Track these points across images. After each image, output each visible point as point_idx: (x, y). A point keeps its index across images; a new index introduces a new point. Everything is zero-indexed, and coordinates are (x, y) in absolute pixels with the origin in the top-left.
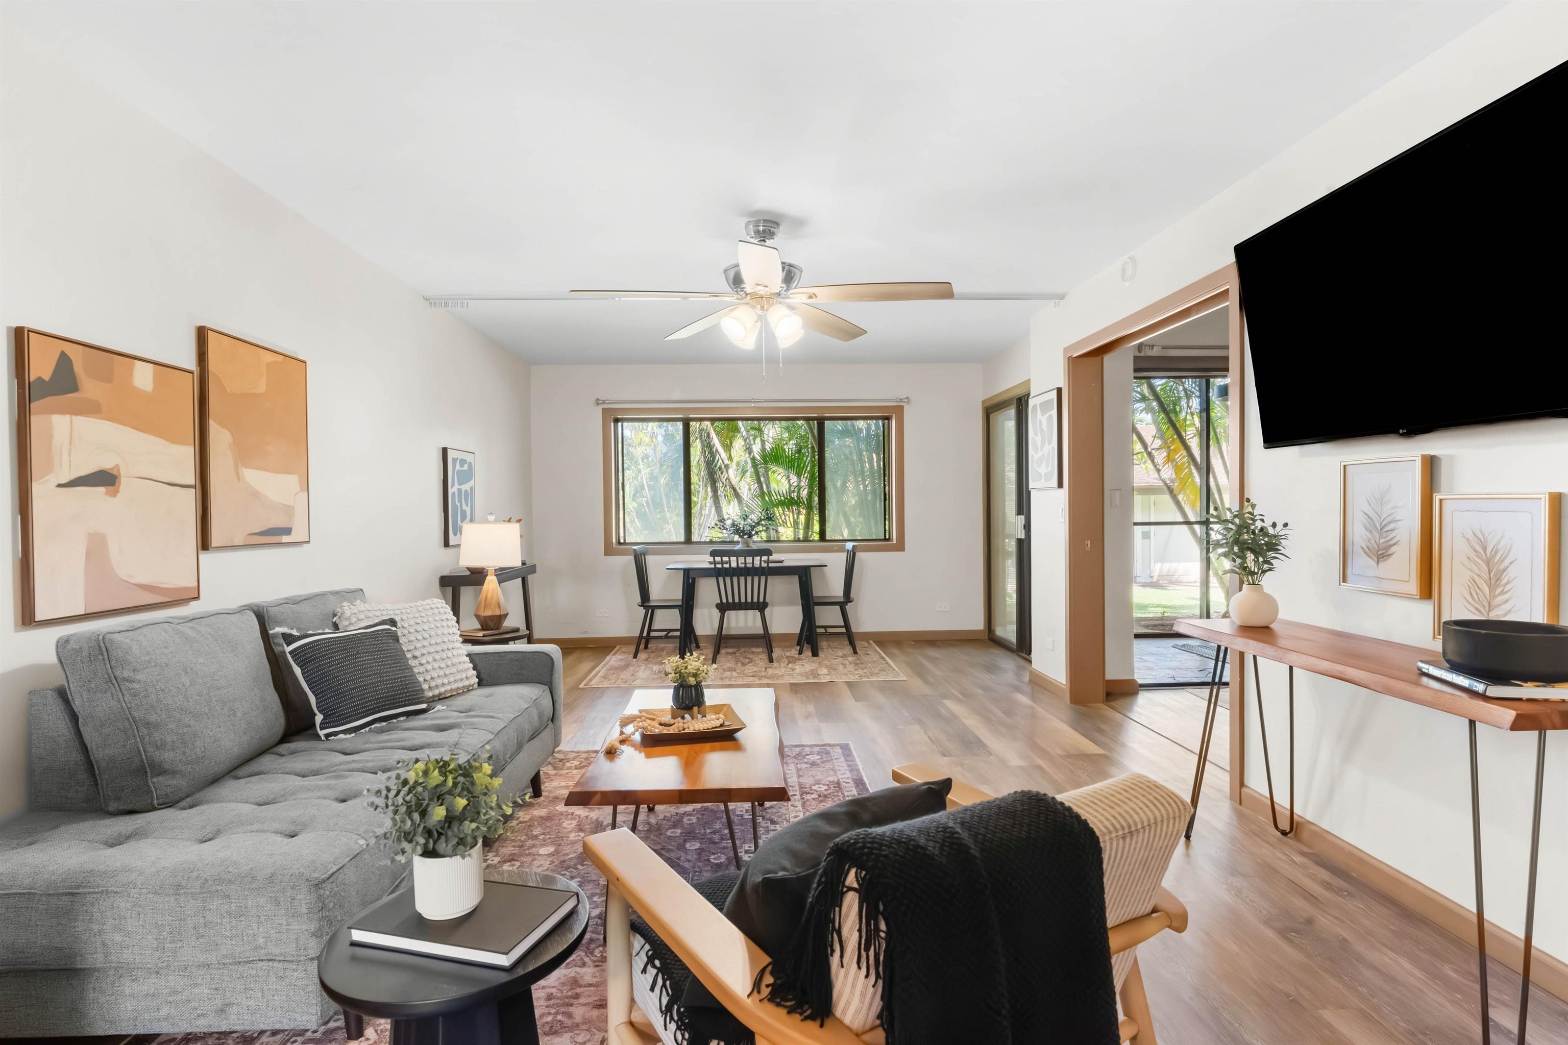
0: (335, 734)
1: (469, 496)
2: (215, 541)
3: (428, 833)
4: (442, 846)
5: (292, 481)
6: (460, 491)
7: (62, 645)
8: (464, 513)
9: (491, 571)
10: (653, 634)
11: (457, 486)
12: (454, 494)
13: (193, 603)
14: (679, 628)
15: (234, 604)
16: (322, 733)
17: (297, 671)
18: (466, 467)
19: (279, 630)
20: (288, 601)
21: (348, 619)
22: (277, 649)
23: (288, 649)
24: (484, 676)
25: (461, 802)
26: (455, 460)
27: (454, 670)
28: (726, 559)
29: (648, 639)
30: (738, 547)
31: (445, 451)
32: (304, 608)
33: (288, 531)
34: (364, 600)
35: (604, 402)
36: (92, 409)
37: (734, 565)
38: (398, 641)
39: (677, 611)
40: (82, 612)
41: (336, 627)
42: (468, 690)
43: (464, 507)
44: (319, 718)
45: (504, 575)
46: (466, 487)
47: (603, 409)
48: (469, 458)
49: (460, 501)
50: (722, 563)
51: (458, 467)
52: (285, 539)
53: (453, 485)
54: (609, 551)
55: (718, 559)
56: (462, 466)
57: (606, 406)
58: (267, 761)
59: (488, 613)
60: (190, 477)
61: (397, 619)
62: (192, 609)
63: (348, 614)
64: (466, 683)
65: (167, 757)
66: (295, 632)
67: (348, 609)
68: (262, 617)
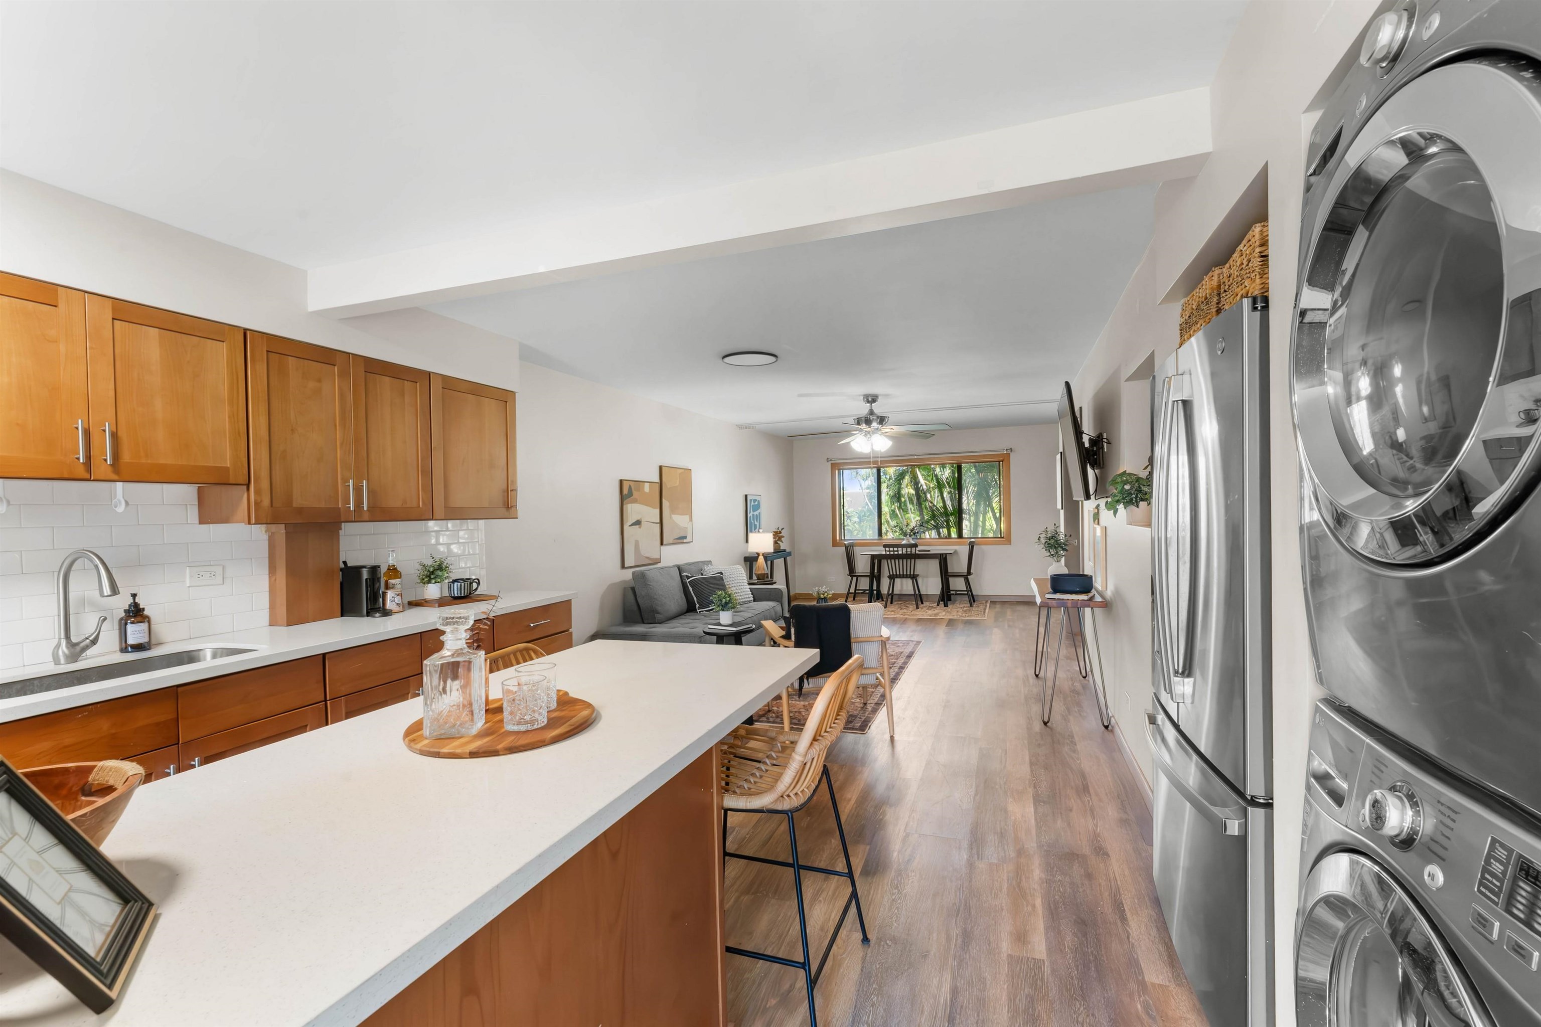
0: (703, 611)
1: (758, 517)
2: (664, 543)
3: (722, 606)
4: (725, 609)
5: (687, 517)
6: (753, 515)
7: (633, 573)
8: (755, 526)
9: (761, 554)
10: (857, 591)
11: (752, 513)
12: (750, 517)
13: (659, 564)
14: (868, 589)
15: (671, 564)
16: (698, 611)
17: (691, 589)
18: (756, 503)
19: (685, 574)
20: (687, 564)
21: (706, 571)
22: (684, 581)
23: (688, 581)
24: (756, 598)
25: (728, 599)
26: (751, 500)
27: (744, 594)
28: (896, 549)
29: (855, 594)
30: (904, 542)
31: (746, 496)
32: (692, 567)
33: (685, 537)
34: (712, 565)
35: (831, 460)
36: (635, 501)
37: (900, 552)
38: (723, 580)
39: (868, 578)
40: (633, 565)
41: (702, 575)
42: (750, 602)
43: (756, 523)
44: (697, 606)
45: (766, 557)
46: (756, 513)
47: (831, 463)
48: (758, 498)
49: (754, 520)
50: (894, 551)
51: (752, 503)
52: (685, 541)
53: (750, 513)
54: (835, 544)
55: (887, 549)
56: (754, 503)
57: (832, 462)
58: (682, 617)
59: (760, 573)
60: (658, 521)
61: (723, 572)
62: (659, 565)
63: (706, 570)
64: (749, 599)
65: (659, 609)
66: (690, 575)
67: (706, 568)
68: (680, 569)
